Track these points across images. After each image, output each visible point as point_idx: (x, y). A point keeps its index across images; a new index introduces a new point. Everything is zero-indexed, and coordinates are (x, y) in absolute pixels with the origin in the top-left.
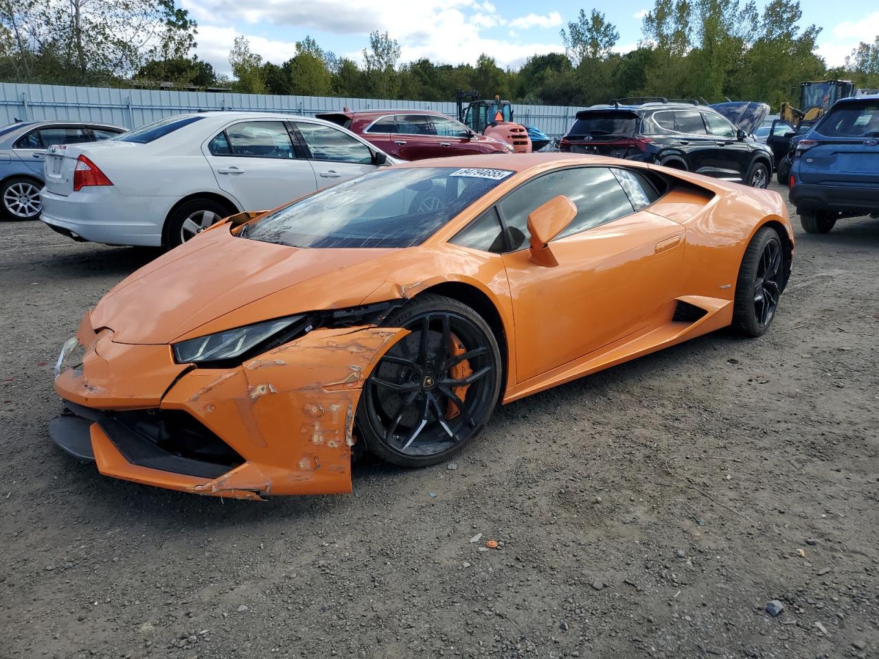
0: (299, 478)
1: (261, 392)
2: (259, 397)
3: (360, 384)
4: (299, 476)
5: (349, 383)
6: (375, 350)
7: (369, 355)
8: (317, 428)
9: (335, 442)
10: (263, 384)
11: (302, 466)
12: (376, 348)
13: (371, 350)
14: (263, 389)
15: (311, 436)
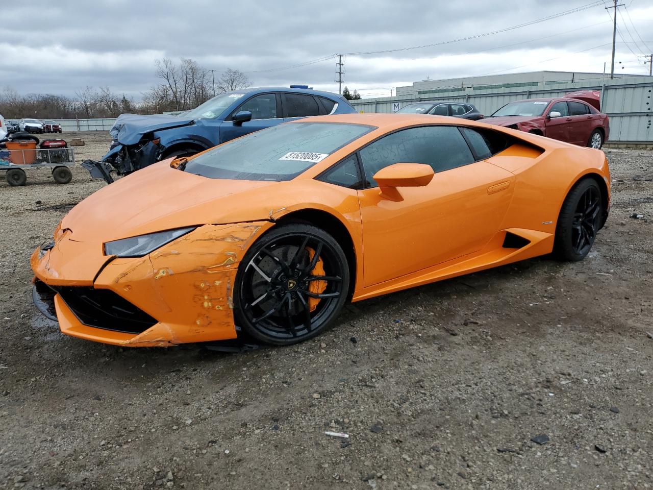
0: (197, 331)
1: (162, 274)
2: (162, 277)
3: (237, 265)
4: (197, 330)
5: (228, 265)
6: (246, 240)
7: (242, 244)
8: (206, 297)
9: (221, 306)
10: (163, 268)
11: (198, 323)
12: (246, 239)
13: (242, 240)
14: (163, 272)
15: (203, 303)
